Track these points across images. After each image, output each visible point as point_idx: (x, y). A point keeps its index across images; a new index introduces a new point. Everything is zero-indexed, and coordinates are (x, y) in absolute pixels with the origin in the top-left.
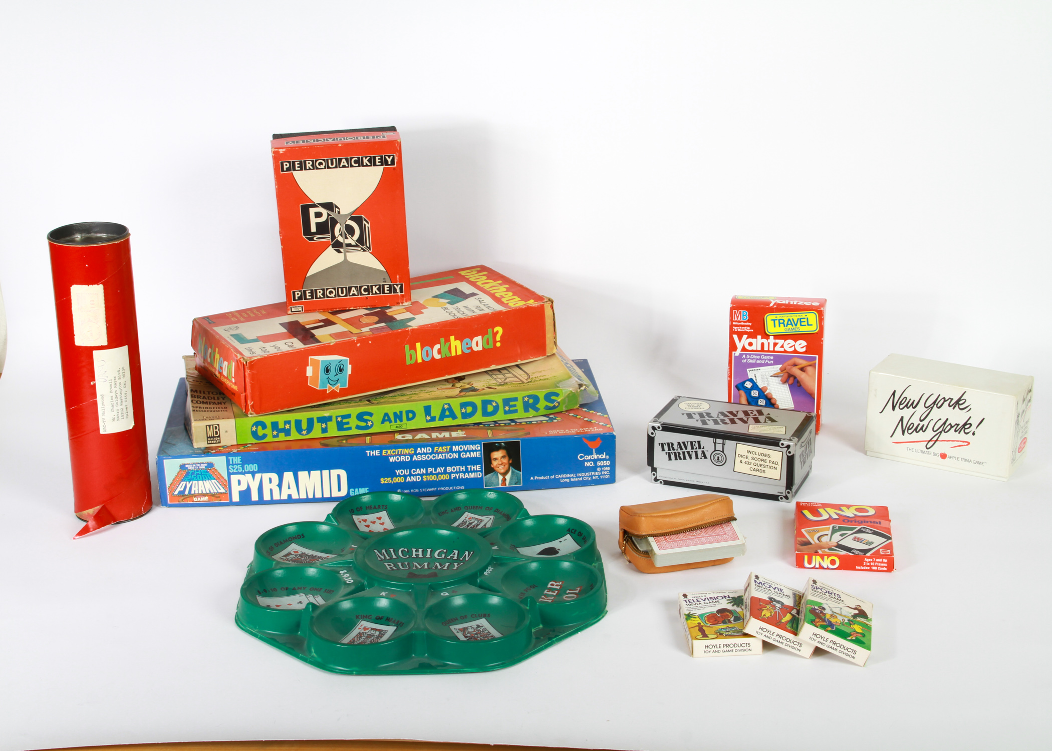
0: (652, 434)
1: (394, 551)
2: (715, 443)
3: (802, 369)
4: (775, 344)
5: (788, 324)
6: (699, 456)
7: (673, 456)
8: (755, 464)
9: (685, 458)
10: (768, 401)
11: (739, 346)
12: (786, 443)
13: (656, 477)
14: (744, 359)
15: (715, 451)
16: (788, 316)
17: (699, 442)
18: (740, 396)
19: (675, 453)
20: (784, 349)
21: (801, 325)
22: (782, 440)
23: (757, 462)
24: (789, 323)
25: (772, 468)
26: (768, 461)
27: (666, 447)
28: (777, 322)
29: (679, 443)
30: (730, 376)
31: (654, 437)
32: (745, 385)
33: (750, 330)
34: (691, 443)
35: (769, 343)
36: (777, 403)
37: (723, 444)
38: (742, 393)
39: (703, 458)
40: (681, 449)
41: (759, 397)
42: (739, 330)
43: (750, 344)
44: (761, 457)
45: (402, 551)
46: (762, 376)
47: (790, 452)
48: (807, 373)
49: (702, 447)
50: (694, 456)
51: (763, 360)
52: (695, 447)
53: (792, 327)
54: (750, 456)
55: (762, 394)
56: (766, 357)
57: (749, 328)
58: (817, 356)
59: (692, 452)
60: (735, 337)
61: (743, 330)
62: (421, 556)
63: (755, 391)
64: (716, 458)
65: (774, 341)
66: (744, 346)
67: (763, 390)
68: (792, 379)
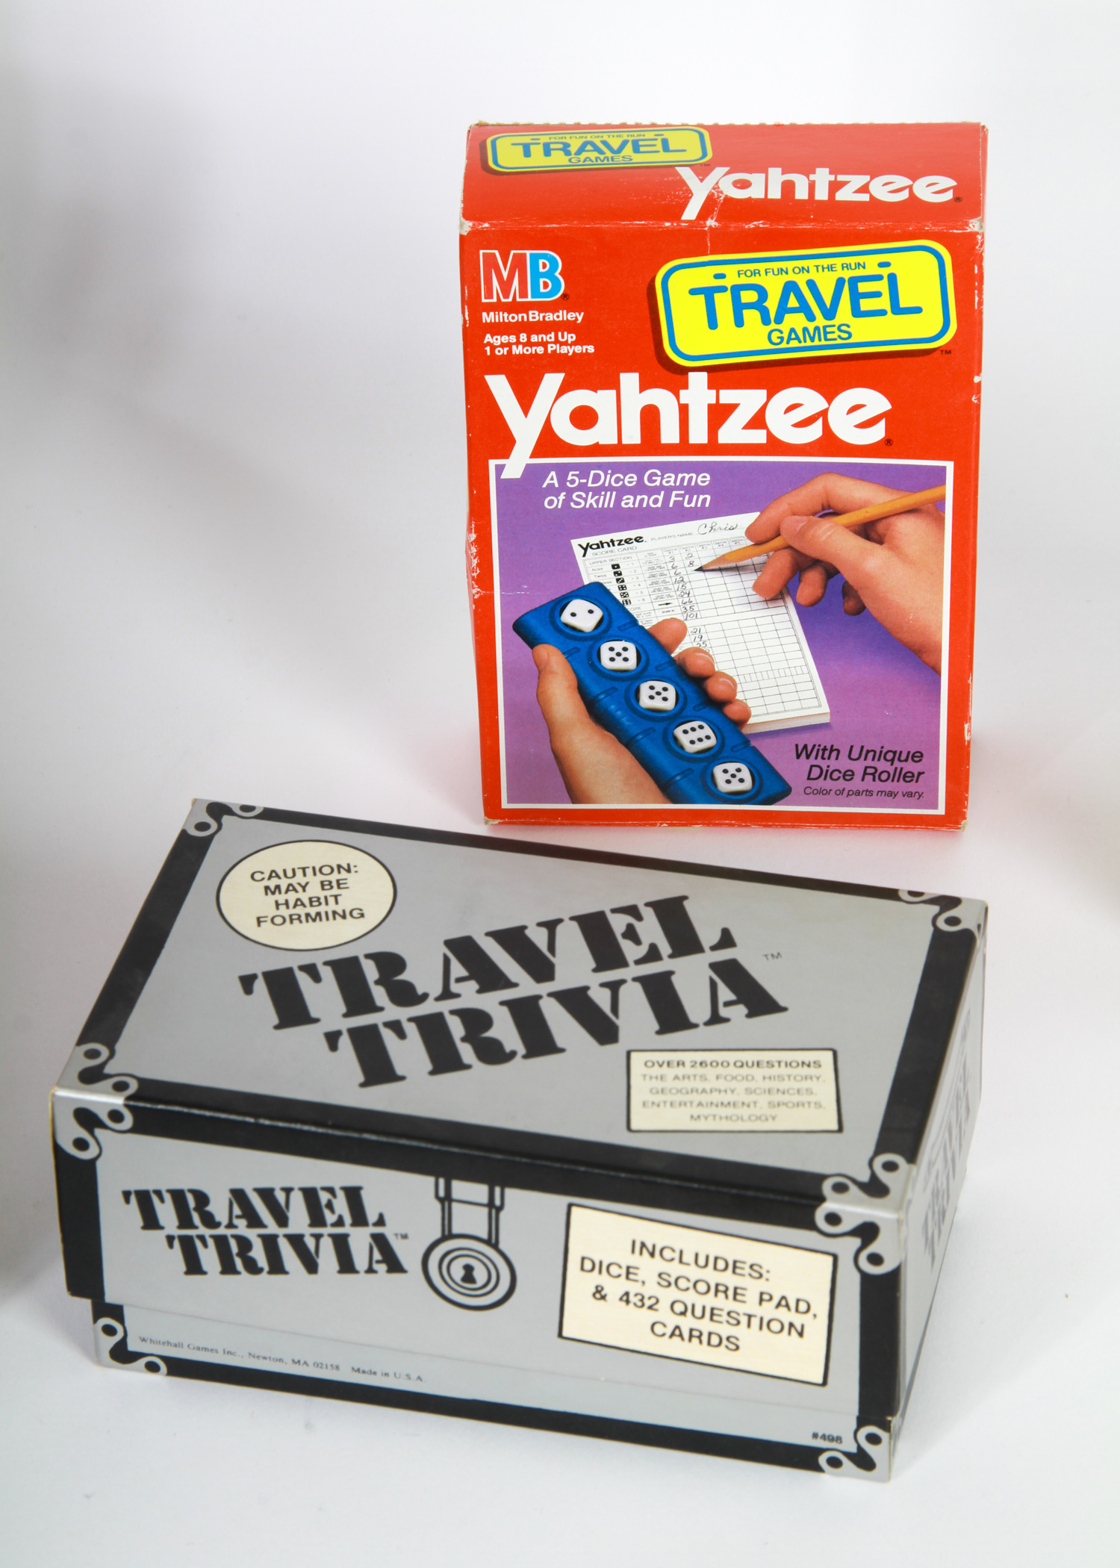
0: (81, 1144)
2: (446, 1200)
3: (870, 531)
4: (719, 414)
5: (783, 310)
6: (360, 1260)
7: (209, 1257)
8: (679, 1308)
9: (277, 1266)
10: (690, 690)
11: (525, 429)
12: (855, 1209)
13: (123, 1342)
14: (552, 490)
15: (447, 1235)
16: (781, 271)
17: (354, 1195)
18: (541, 671)
19: (221, 1243)
20: (770, 435)
21: (857, 312)
22: (827, 1187)
23: (690, 1297)
24: (793, 302)
25: (775, 1326)
26: (752, 1297)
27: (166, 1212)
28: (723, 303)
29: (239, 1195)
30: (483, 579)
31: (91, 1164)
32: (566, 617)
33: (578, 349)
34: (310, 1195)
35: (684, 410)
36: (739, 696)
37: (491, 1204)
38: (552, 655)
39: (382, 1268)
40: (254, 1221)
41: (643, 672)
42: (517, 350)
43: (584, 418)
44: (712, 1276)
46: (655, 573)
47: (876, 1259)
48: (895, 549)
49: (372, 1217)
50: (327, 1257)
51: (657, 490)
52: (330, 1218)
53: (811, 326)
54: (648, 1268)
55: (657, 658)
56: (670, 479)
57: (571, 337)
58: (949, 466)
59: (318, 1237)
60: (499, 386)
61: (540, 350)
63: (618, 645)
64: (458, 1272)
65: (711, 397)
66: (547, 426)
67: (664, 638)
68: (811, 585)
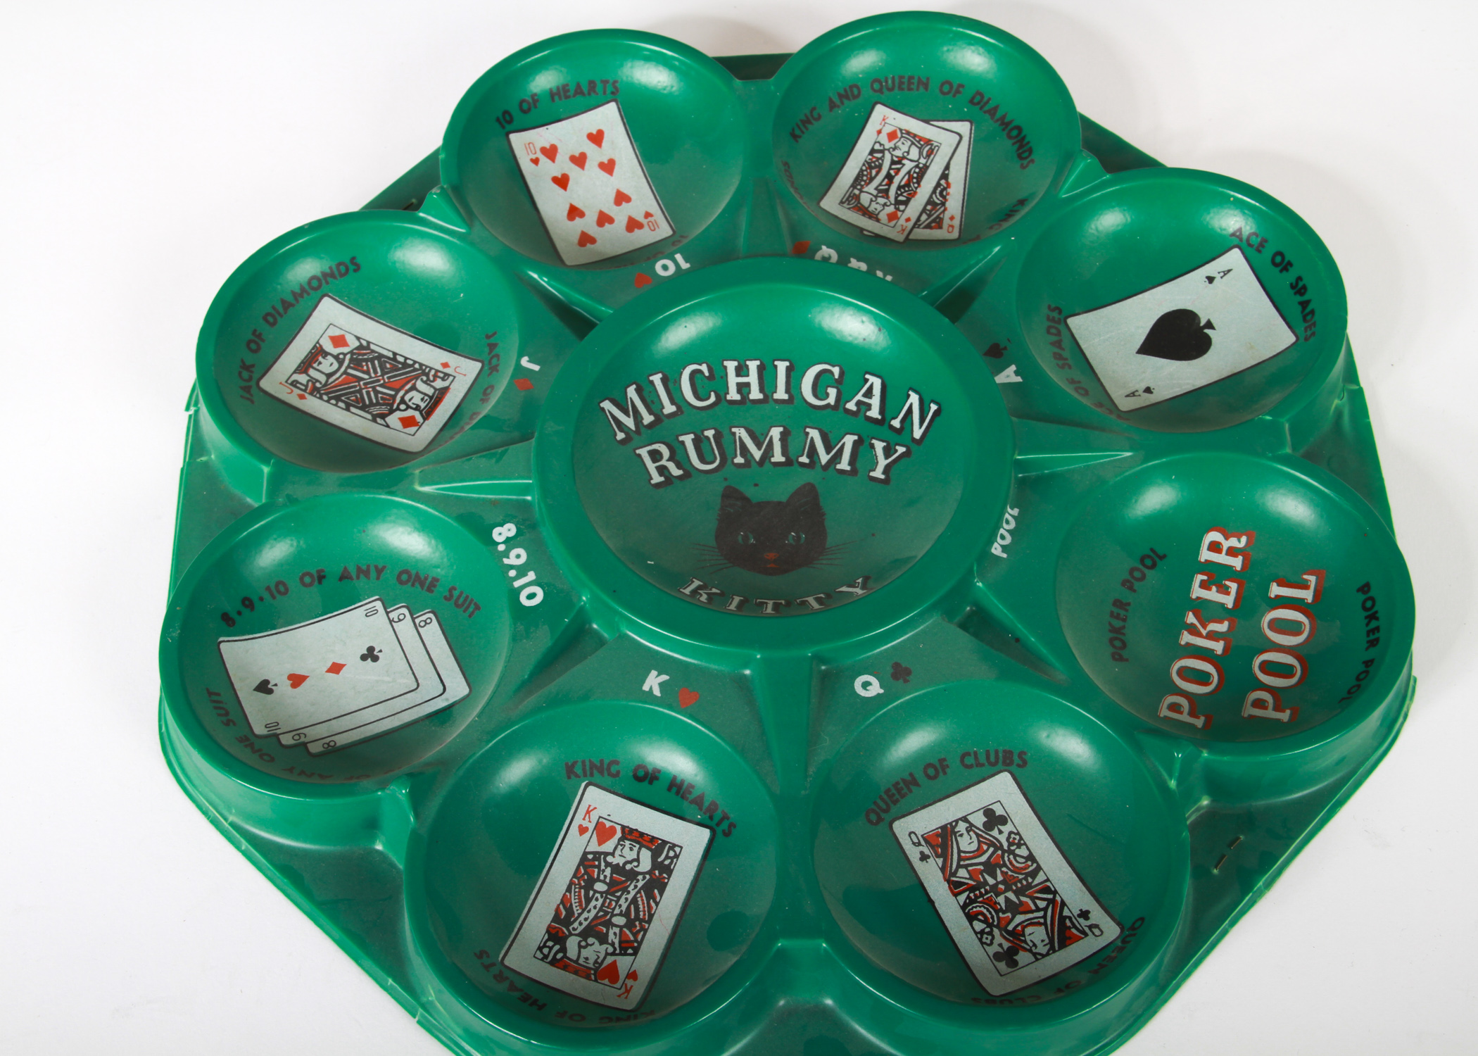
1: (665, 381)
45: (693, 375)
62: (755, 394)
